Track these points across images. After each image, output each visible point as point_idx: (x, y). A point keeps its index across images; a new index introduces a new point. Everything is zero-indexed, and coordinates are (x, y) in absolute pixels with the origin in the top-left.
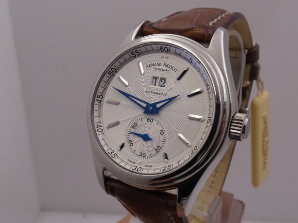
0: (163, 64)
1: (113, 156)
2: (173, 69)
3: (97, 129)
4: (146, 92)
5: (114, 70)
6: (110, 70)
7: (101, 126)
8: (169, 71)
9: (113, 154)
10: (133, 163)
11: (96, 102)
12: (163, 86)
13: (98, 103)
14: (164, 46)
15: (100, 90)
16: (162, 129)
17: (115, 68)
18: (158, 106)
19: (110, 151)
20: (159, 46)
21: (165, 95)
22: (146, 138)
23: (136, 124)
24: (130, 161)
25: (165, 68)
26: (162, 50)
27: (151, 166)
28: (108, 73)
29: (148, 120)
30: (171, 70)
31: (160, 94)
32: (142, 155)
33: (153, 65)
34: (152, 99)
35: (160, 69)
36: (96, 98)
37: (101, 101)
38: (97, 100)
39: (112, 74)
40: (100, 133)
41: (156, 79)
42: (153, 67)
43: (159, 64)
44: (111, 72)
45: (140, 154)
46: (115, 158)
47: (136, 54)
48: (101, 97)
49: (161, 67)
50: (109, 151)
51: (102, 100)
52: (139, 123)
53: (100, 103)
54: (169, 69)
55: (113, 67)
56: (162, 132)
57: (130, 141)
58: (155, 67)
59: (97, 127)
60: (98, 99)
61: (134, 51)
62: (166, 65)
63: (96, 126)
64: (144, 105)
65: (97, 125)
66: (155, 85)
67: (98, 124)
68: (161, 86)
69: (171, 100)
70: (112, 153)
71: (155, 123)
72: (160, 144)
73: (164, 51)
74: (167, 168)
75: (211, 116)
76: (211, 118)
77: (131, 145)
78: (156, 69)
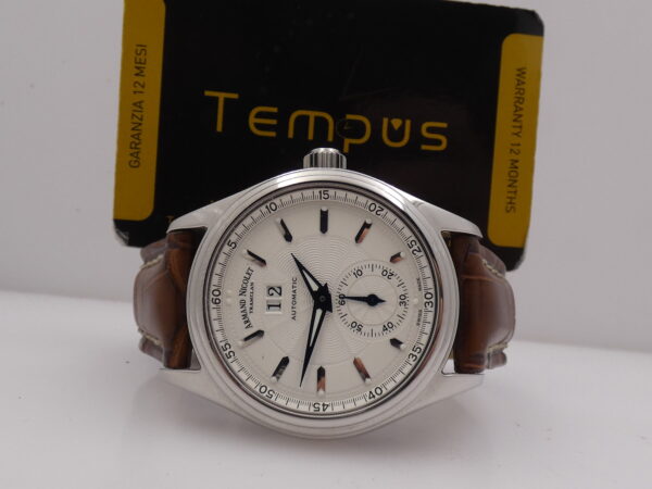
0: (242, 297)
1: (418, 351)
2: (248, 276)
3: (377, 397)
4: (294, 318)
6: (265, 395)
7: (371, 392)
8: (252, 284)
10: (420, 315)
11: (329, 411)
12: (278, 291)
13: (329, 408)
14: (212, 296)
16: (352, 274)
18: (315, 288)
19: (411, 359)
20: (212, 306)
21: (294, 281)
22: (373, 300)
23: (354, 325)
24: (419, 320)
26: (217, 301)
27: (419, 280)
28: (270, 398)
29: (342, 303)
30: (250, 281)
31: (294, 291)
32: (403, 300)
33: (245, 316)
34: (305, 303)
35: (252, 300)
36: (321, 412)
37: (324, 405)
40: (383, 389)
43: (243, 303)
45: (403, 306)
46: (420, 346)
49: (247, 299)
50: (411, 361)
51: (321, 403)
52: (350, 319)
53: (327, 405)
54: (249, 285)
57: (385, 329)
58: (248, 309)
59: (374, 397)
61: (224, 354)
62: (243, 292)
63: (373, 399)
64: (319, 312)
65: (370, 398)
67: (367, 398)
68: (280, 294)
69: (301, 267)
70: (413, 356)
71: (344, 290)
72: (378, 272)
73: (220, 297)
74: (415, 247)
75: (319, 190)
76: (322, 190)
77: (390, 325)
78: (251, 309)
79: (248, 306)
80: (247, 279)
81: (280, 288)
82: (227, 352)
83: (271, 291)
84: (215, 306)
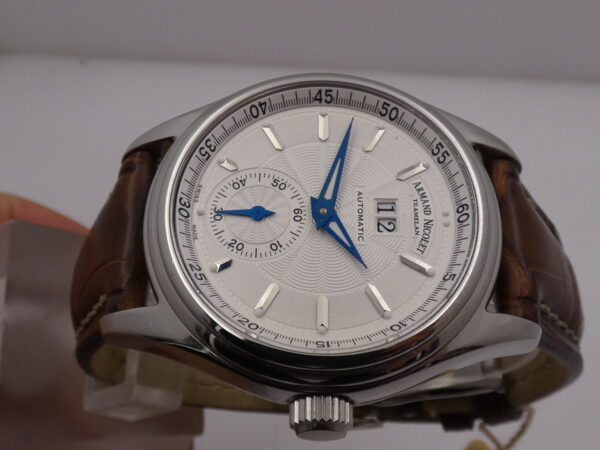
0: (429, 218)
1: (203, 152)
2: (424, 243)
3: (256, 103)
4: (360, 194)
5: (394, 113)
6: (393, 105)
7: (264, 113)
8: (417, 233)
9: (207, 149)
11: (314, 90)
12: (381, 227)
13: (313, 95)
14: (470, 212)
15: (344, 93)
16: (284, 245)
17: (399, 115)
18: (333, 226)
19: (212, 143)
20: (468, 201)
21: (361, 236)
22: (259, 214)
23: (282, 187)
24: (199, 191)
25: (421, 225)
26: (461, 209)
28: (385, 103)
29: (297, 211)
30: (420, 237)
31: (361, 224)
32: (218, 214)
33: (423, 196)
34: (347, 212)
35: (416, 215)
36: (323, 89)
37: (320, 100)
38: (320, 92)
39: (384, 112)
40: (248, 113)
41: (392, 210)
42: (418, 197)
43: (427, 210)
44: (389, 109)
45: (219, 208)
46: (200, 157)
47: (440, 155)
48: (329, 99)
49: (422, 216)
50: (213, 140)
51: (323, 102)
52: (288, 193)
53: (316, 99)
54: (421, 233)
55: (401, 110)
56: (275, 247)
57: (243, 182)
58: (420, 202)
59: (261, 105)
60: (323, 93)
61: (446, 148)
62: (428, 224)
63: (262, 100)
64: (328, 196)
65: (265, 103)
66: (379, 210)
67: (268, 104)
68: (379, 224)
69: (352, 251)
70: (209, 147)
71: (294, 226)
72: (248, 248)
77: (236, 186)
78: (416, 204)
79: (420, 208)
80: (424, 239)
81: (379, 230)
82: (442, 151)
83: (391, 227)
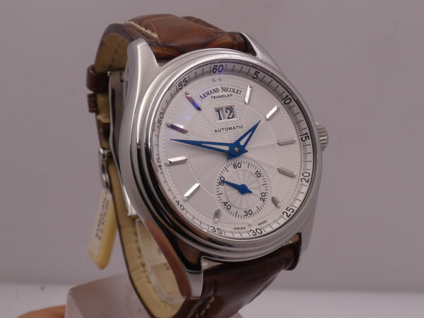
0: (220, 89)
2: (236, 91)
4: (216, 131)
6: (159, 116)
7: (179, 201)
8: (231, 95)
9: (216, 230)
12: (231, 116)
14: (219, 64)
16: (256, 170)
17: (163, 112)
18: (242, 143)
19: (212, 229)
20: (213, 66)
21: (241, 127)
22: (243, 190)
24: (238, 229)
25: (226, 93)
26: (214, 71)
27: (265, 222)
29: (235, 167)
30: (233, 93)
31: (234, 128)
32: (248, 213)
33: (208, 94)
34: (230, 138)
35: (221, 97)
37: (161, 166)
39: (160, 123)
40: (185, 211)
41: (218, 111)
43: (216, 91)
44: (160, 119)
45: (244, 214)
46: (223, 233)
47: (183, 84)
48: (159, 161)
49: (220, 93)
51: (161, 164)
52: (225, 174)
53: (161, 169)
54: (230, 93)
56: (258, 174)
57: (225, 204)
58: (212, 95)
59: (178, 204)
62: (224, 89)
66: (220, 119)
68: (228, 118)
69: (253, 129)
71: (244, 166)
72: (263, 190)
73: (217, 72)
74: (289, 213)
75: (308, 132)
76: (309, 135)
77: (229, 207)
78: (215, 97)
79: (216, 94)
80: (233, 91)
81: (233, 117)
83: (229, 111)
84: (212, 69)
